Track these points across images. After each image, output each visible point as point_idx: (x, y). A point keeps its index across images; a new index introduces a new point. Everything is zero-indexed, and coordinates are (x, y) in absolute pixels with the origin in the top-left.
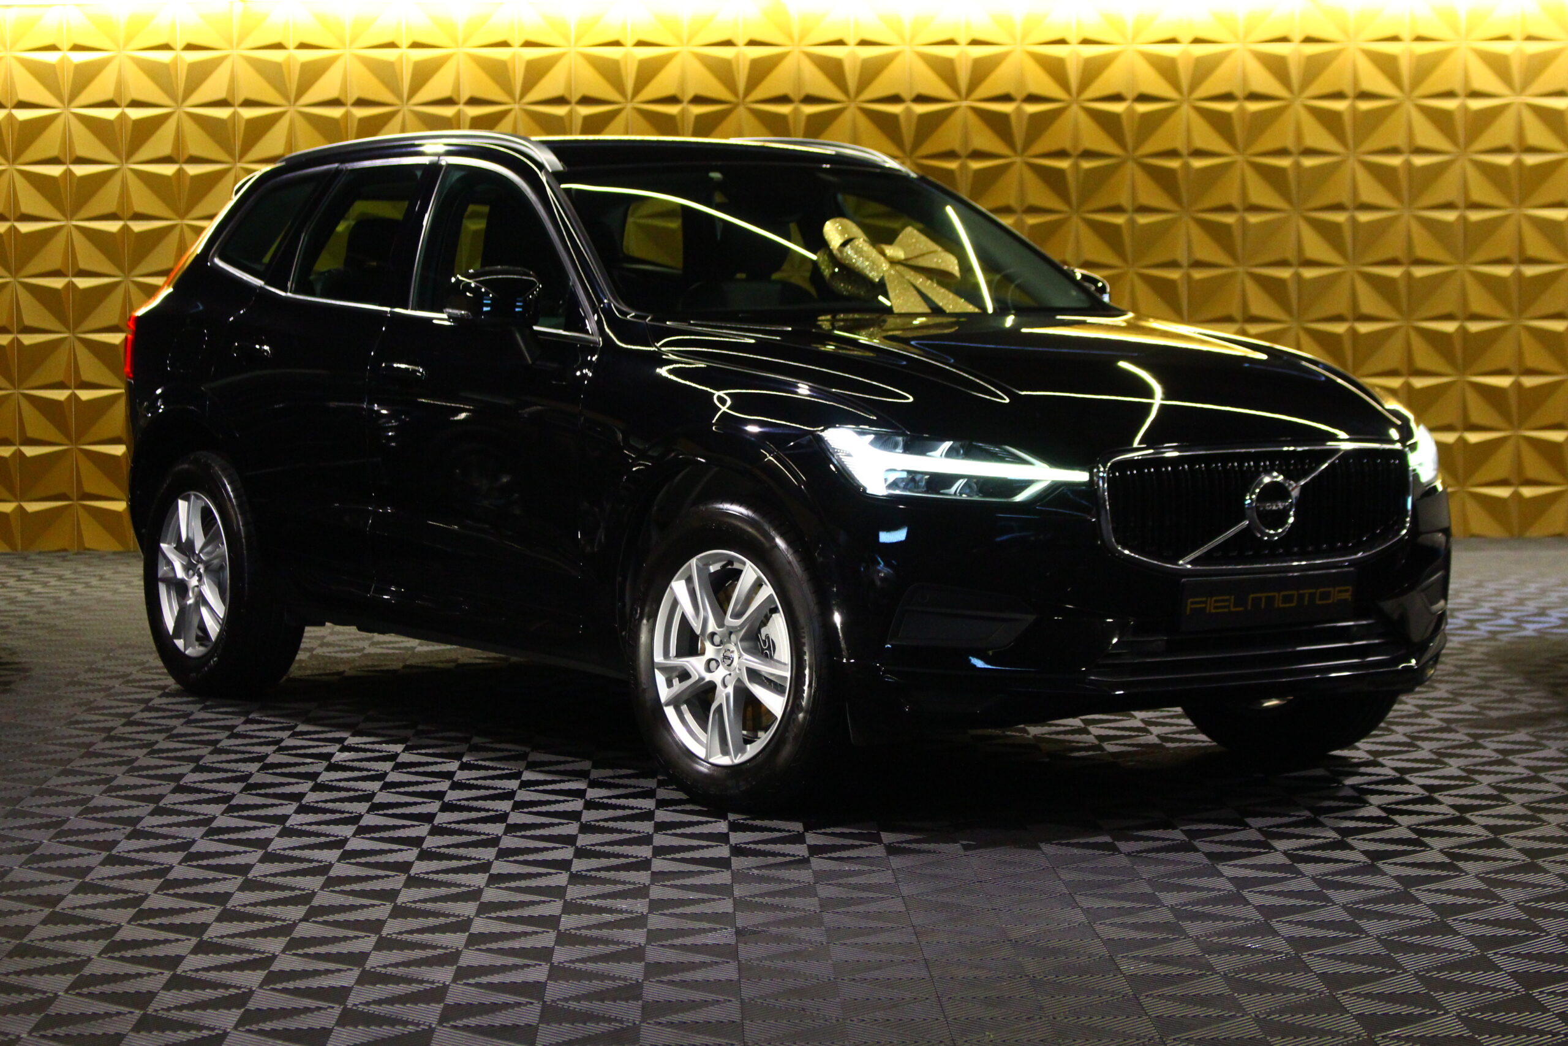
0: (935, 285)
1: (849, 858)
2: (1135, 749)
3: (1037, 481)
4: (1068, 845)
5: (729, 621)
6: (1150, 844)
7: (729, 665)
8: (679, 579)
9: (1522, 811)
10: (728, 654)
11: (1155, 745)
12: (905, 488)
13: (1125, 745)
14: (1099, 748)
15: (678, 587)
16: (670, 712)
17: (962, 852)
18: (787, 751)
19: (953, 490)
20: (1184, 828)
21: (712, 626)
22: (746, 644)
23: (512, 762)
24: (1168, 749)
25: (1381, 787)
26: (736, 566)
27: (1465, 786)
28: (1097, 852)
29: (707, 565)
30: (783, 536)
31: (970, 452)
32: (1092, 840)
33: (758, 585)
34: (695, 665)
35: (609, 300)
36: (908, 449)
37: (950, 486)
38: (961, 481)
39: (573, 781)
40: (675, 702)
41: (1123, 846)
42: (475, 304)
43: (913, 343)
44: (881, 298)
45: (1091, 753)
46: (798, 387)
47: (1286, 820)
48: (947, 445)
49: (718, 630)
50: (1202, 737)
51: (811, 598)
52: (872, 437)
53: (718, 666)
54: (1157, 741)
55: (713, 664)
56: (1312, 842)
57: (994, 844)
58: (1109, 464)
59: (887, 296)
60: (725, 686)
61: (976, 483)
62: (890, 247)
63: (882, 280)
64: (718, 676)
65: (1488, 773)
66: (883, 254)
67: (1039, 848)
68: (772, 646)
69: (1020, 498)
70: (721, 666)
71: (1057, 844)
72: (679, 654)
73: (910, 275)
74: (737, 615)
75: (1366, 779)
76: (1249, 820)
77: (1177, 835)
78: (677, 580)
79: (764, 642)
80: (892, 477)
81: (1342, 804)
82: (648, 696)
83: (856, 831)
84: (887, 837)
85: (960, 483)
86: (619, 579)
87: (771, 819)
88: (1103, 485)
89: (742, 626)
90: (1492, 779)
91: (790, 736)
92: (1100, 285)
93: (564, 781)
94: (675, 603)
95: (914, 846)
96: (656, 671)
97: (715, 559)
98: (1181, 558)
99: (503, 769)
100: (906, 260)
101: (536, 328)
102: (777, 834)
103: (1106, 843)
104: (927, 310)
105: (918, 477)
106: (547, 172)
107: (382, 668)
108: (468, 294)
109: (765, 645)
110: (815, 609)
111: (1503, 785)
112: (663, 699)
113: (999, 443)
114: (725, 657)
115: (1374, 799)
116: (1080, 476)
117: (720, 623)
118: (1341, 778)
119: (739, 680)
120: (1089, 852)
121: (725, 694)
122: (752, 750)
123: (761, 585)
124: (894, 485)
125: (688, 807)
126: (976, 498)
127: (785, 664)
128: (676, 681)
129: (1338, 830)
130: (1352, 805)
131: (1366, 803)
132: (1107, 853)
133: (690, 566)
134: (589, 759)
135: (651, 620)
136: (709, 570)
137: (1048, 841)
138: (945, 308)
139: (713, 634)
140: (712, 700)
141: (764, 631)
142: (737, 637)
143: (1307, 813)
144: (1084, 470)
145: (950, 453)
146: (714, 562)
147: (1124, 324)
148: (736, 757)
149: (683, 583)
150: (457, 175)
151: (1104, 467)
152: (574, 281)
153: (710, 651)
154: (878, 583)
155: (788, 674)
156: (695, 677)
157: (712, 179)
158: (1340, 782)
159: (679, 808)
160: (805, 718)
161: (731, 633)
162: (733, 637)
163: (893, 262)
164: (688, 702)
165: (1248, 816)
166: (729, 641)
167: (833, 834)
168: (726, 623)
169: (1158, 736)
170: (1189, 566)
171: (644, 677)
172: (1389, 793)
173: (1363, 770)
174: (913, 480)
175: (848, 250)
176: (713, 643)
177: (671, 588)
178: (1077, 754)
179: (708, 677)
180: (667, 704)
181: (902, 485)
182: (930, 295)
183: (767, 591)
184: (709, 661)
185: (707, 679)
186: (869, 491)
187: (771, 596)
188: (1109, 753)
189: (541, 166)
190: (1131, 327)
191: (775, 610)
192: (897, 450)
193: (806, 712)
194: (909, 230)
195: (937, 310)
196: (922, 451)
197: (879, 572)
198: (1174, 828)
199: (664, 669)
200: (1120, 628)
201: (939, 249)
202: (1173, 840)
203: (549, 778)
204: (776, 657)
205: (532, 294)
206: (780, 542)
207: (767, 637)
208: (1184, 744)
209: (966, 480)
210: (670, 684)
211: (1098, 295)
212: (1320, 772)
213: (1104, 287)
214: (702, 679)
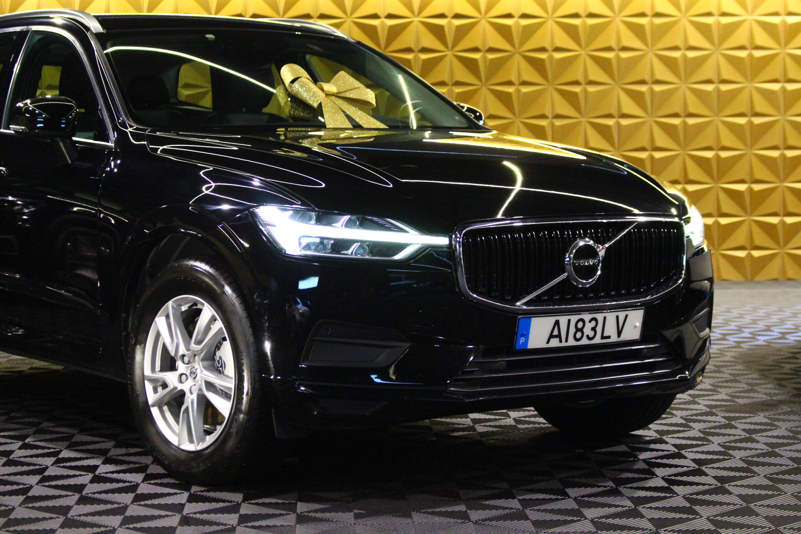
0: (357, 110)
1: (268, 526)
2: (497, 429)
3: (410, 244)
4: (433, 513)
5: (193, 346)
6: (494, 513)
7: (195, 378)
8: (161, 316)
9: (766, 482)
10: (194, 370)
11: (511, 426)
12: (316, 250)
13: (490, 426)
14: (473, 429)
15: (160, 322)
16: (155, 411)
17: (352, 521)
18: (231, 443)
19: (350, 251)
20: (521, 498)
21: (182, 350)
22: (206, 363)
23: (59, 443)
24: (519, 429)
25: (665, 461)
26: (199, 306)
27: (724, 460)
28: (452, 520)
29: (180, 305)
30: (229, 285)
31: (364, 224)
32: (450, 509)
33: (213, 319)
34: (171, 378)
35: (123, 118)
36: (319, 220)
37: (348, 249)
38: (356, 244)
39: (93, 458)
40: (159, 404)
41: (475, 515)
42: (32, 122)
43: (338, 148)
44: (320, 118)
45: (466, 433)
46: (252, 180)
47: (595, 490)
48: (346, 218)
49: (186, 353)
50: (542, 420)
51: (249, 332)
52: (292, 212)
53: (187, 379)
54: (513, 423)
55: (184, 377)
56: (613, 510)
57: (377, 513)
58: (464, 232)
59: (323, 117)
60: (192, 393)
61: (368, 246)
62: (328, 84)
63: (320, 105)
64: (185, 387)
65: (740, 449)
66: (322, 89)
67: (410, 517)
68: (223, 365)
69: (399, 257)
70: (189, 378)
71: (424, 513)
72: (162, 370)
73: (340, 102)
74: (199, 342)
75: (655, 454)
76: (569, 491)
77: (514, 504)
78: (158, 317)
79: (218, 361)
80: (305, 242)
81: (636, 476)
82: (141, 399)
83: (280, 501)
84: (302, 507)
85: (355, 246)
86: (124, 315)
87: (221, 491)
88: (459, 249)
89: (202, 350)
90: (743, 454)
91: (234, 430)
92: (478, 114)
93: (87, 458)
94: (158, 335)
95: (319, 515)
96: (146, 382)
97: (186, 301)
98: (519, 300)
99: (49, 448)
100: (337, 93)
101: (74, 139)
102: (221, 505)
103: (460, 512)
104: (351, 126)
105: (325, 242)
106: (92, 33)
107: (16, 370)
108: (27, 115)
109: (219, 364)
110: (251, 339)
111: (750, 459)
112: (150, 402)
113: (383, 215)
114: (191, 373)
115: (660, 472)
116: (442, 241)
117: (188, 350)
118: (638, 453)
119: (200, 389)
120: (445, 520)
121: (191, 399)
122: (210, 439)
123: (216, 320)
124: (308, 247)
125: (165, 481)
126: (367, 257)
127: (232, 378)
128: (160, 389)
129: (632, 499)
130: (643, 476)
131: (653, 474)
132: (459, 521)
133: (167, 306)
134: (114, 440)
135: (142, 345)
136: (181, 309)
137: (418, 510)
138: (363, 126)
139: (183, 356)
140: (182, 403)
141: (218, 354)
142: (199, 358)
143: (611, 484)
144: (446, 236)
145: (349, 224)
146: (185, 304)
147: (491, 137)
148: (198, 445)
149: (164, 318)
150: (38, 37)
151: (460, 235)
152: (101, 106)
153: (181, 367)
154: (298, 317)
155: (232, 386)
156: (171, 387)
157: (208, 38)
158: (636, 457)
159: (159, 481)
160: (243, 418)
161: (195, 355)
162: (197, 357)
163: (328, 95)
164: (168, 404)
165: (568, 487)
166: (194, 362)
167: (264, 505)
168: (191, 348)
169: (515, 419)
170: (525, 307)
171: (138, 387)
172: (670, 466)
173: (652, 446)
174: (322, 243)
175: (296, 85)
176: (183, 362)
177: (155, 322)
178: (456, 434)
179: (180, 387)
180: (153, 406)
181: (313, 248)
182: (354, 117)
183: (219, 325)
184: (181, 375)
185: (179, 388)
186: (287, 252)
187: (221, 328)
188: (478, 432)
189: (88, 29)
190: (496, 139)
191: (224, 339)
192: (311, 222)
193: (245, 414)
194: (342, 73)
195: (357, 126)
196: (329, 224)
197: (298, 309)
198: (513, 498)
199: (152, 380)
200: (475, 351)
201: (362, 86)
202: (511, 509)
203: (78, 455)
204: (226, 373)
205: (71, 115)
206: (228, 290)
207: (221, 358)
208: (531, 426)
209: (359, 243)
210: (155, 390)
211: (476, 121)
212: (622, 448)
213: (480, 115)
214: (175, 388)
